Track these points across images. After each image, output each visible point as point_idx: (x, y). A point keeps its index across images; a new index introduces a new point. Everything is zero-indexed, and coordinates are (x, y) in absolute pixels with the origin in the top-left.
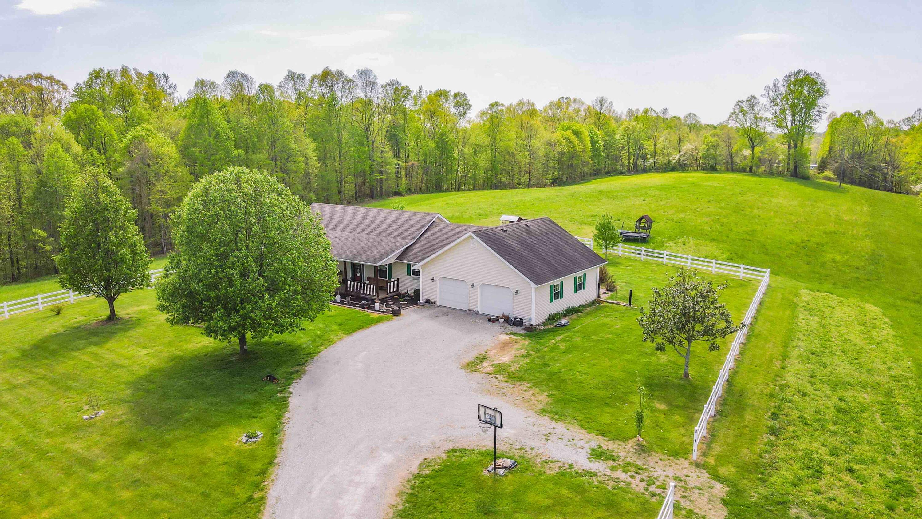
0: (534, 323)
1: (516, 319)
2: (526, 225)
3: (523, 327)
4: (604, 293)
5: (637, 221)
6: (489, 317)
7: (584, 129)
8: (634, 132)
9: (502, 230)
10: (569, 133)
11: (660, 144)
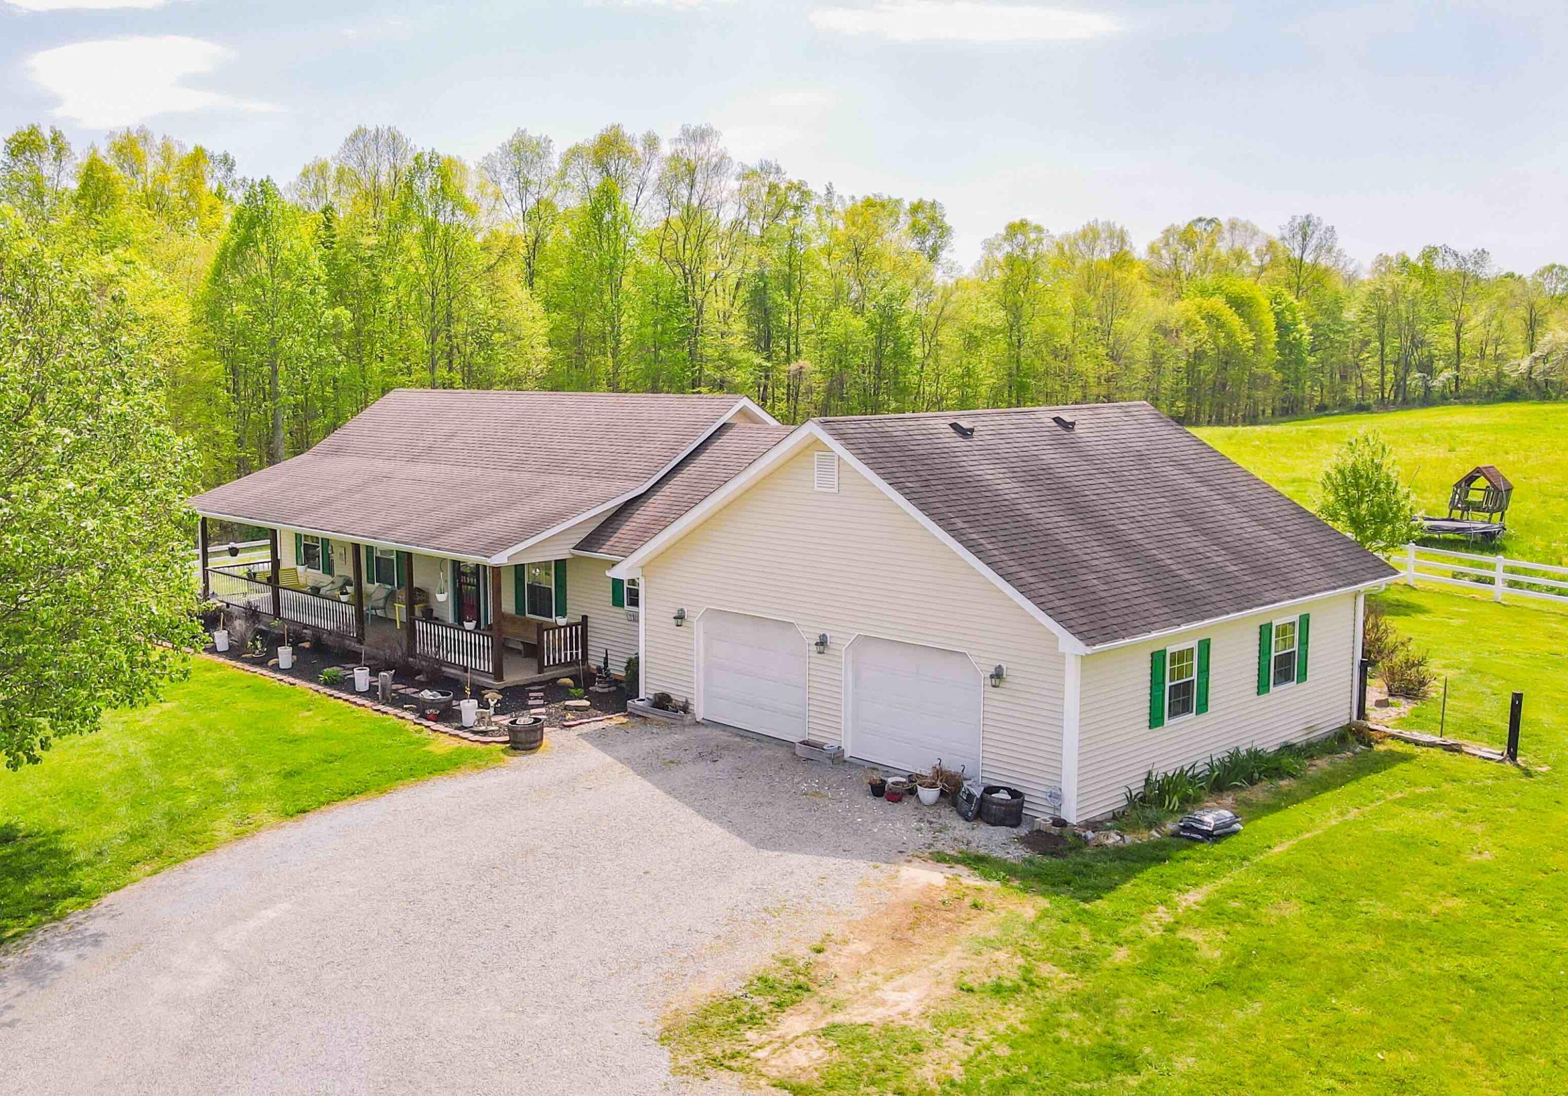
0: (1072, 814)
1: (990, 790)
2: (1057, 420)
3: (1023, 831)
4: (1381, 704)
5: (1458, 485)
6: (876, 776)
7: (1261, 294)
8: (1396, 302)
9: (954, 426)
10: (1218, 303)
11: (1474, 331)
